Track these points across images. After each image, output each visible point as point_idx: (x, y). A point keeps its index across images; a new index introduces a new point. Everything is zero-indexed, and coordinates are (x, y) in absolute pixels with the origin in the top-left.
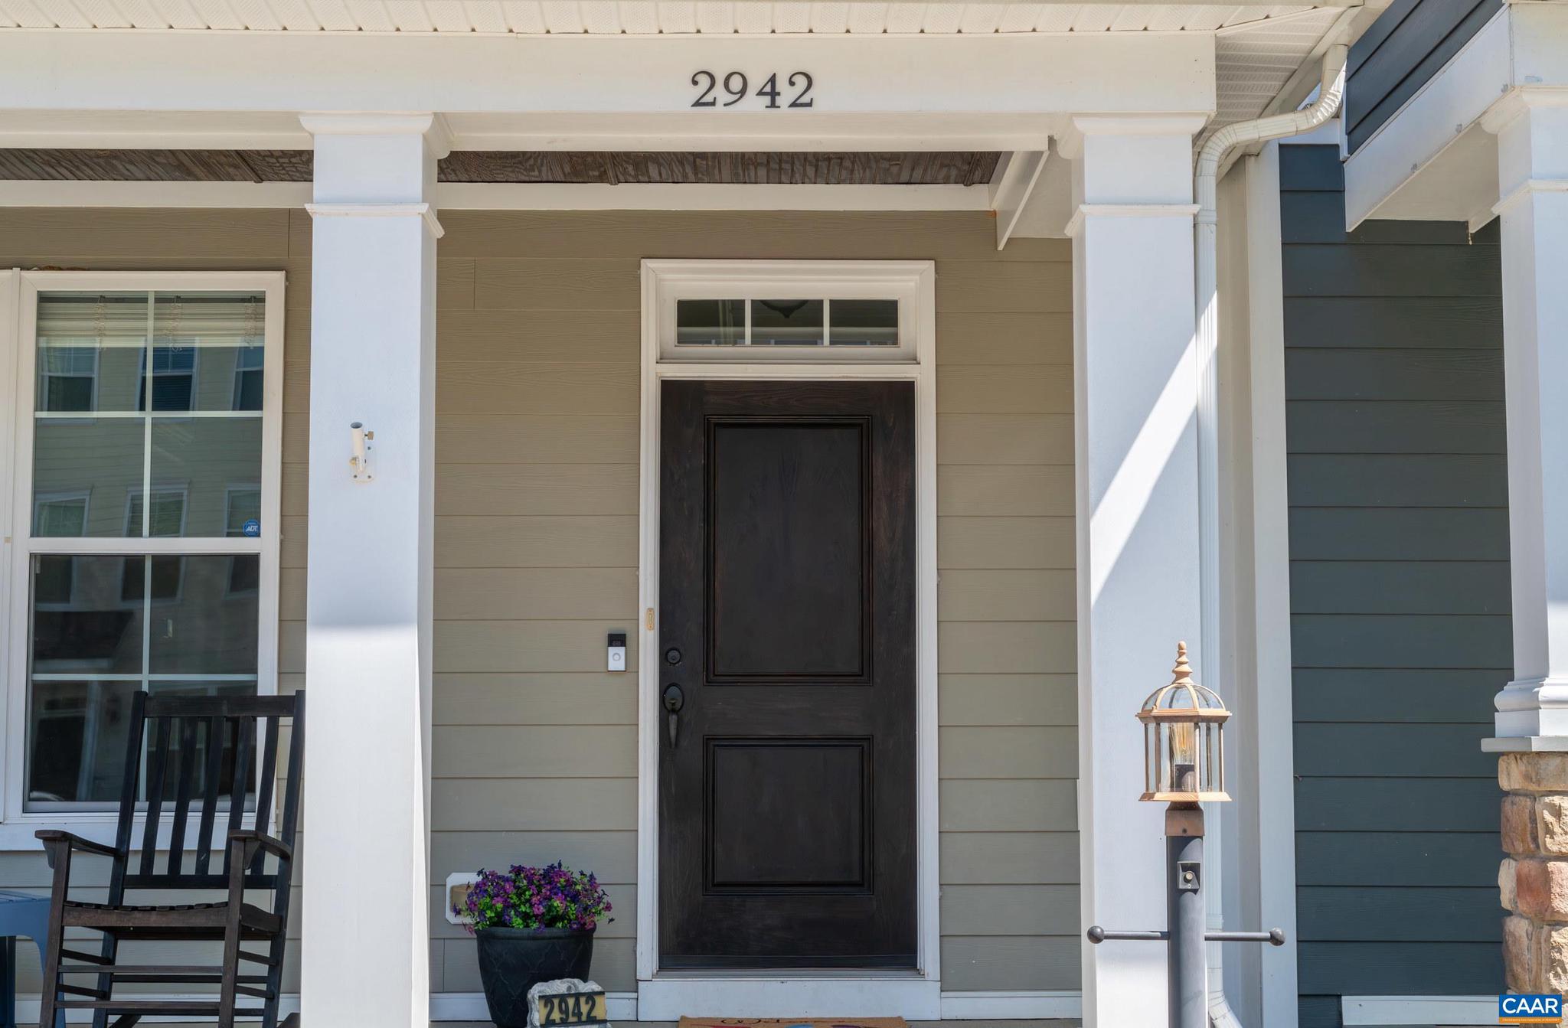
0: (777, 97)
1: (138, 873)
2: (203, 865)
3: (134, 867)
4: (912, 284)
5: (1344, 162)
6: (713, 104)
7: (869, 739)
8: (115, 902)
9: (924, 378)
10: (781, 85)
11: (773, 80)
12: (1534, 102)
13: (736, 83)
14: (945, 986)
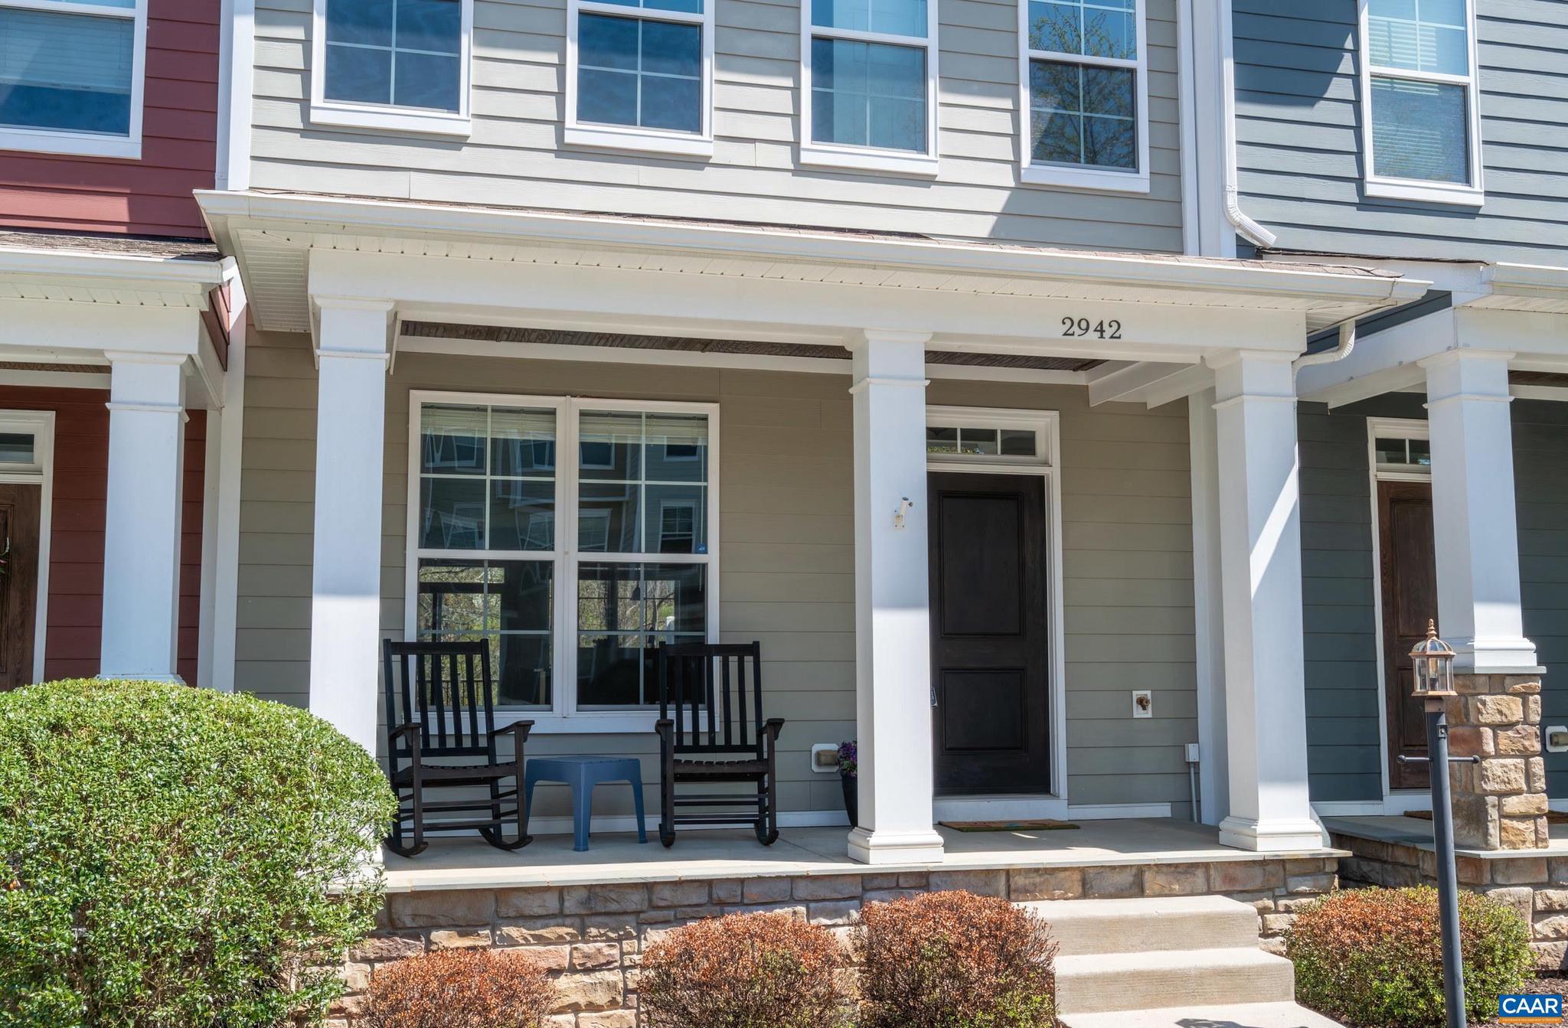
0: (1104, 333)
4: (1045, 423)
6: (1073, 334)
7: (1024, 669)
9: (1053, 476)
10: (1106, 327)
11: (1101, 324)
12: (1463, 356)
13: (1084, 325)
14: (1071, 802)
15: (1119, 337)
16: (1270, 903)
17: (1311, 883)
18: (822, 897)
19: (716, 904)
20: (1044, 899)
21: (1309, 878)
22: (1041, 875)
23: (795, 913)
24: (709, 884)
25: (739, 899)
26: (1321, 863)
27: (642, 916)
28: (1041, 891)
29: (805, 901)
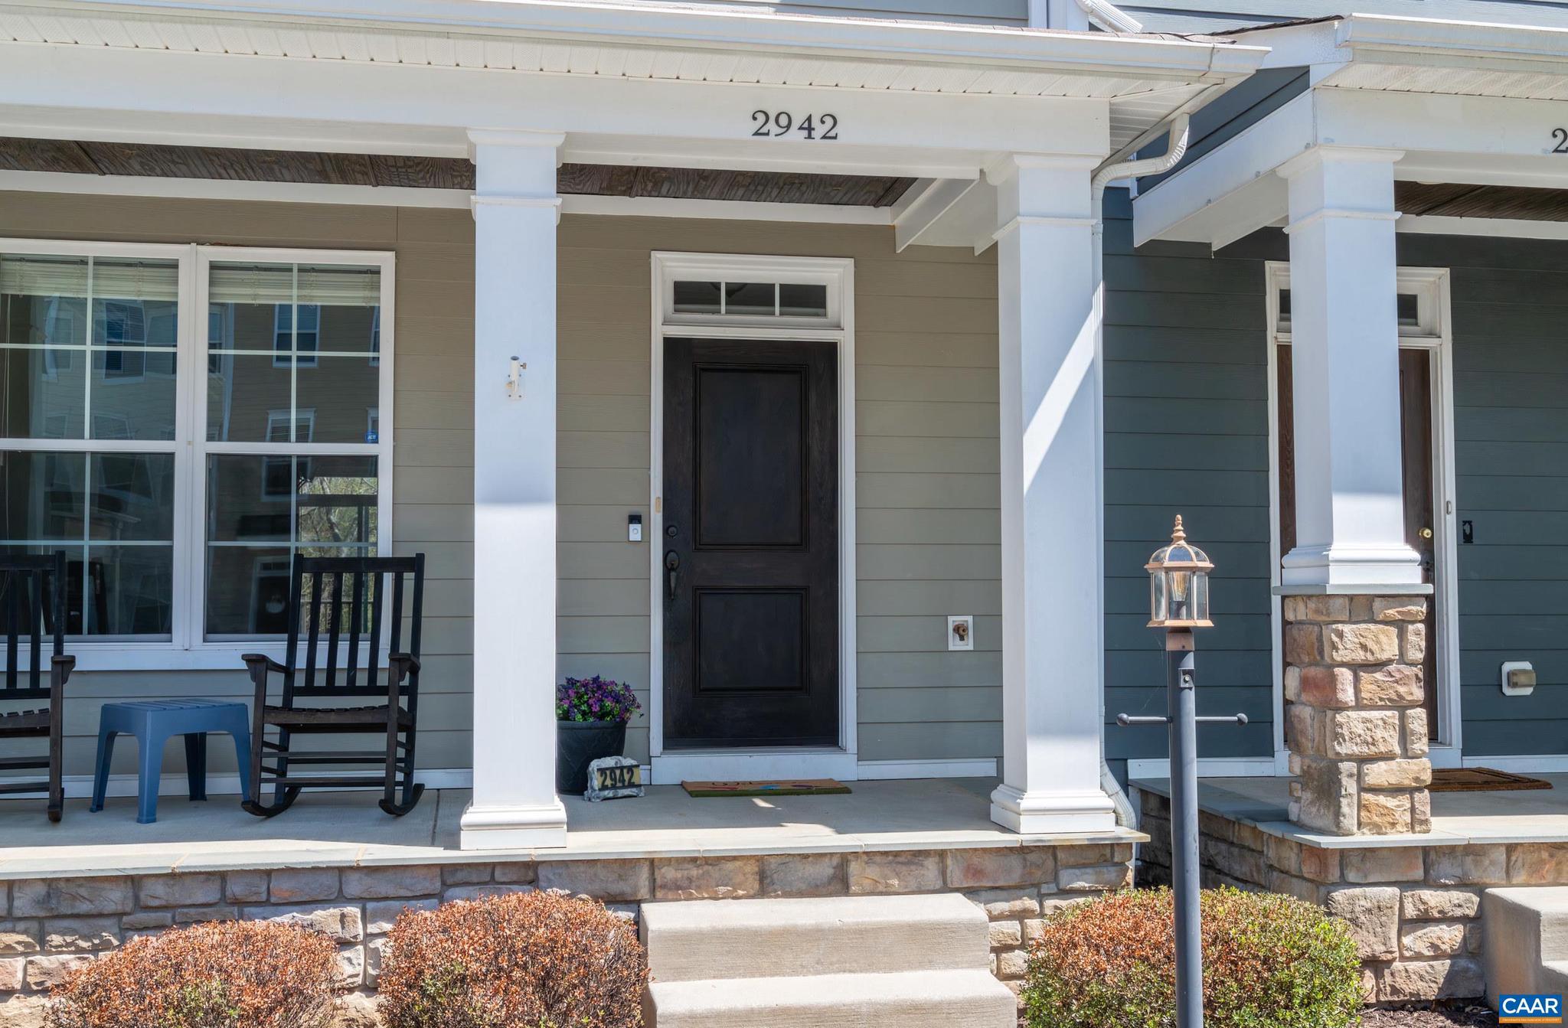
0: (812, 132)
1: (303, 685)
2: (352, 679)
3: (300, 681)
4: (836, 275)
5: (1133, 200)
6: (767, 134)
7: (806, 589)
8: (287, 706)
9: (847, 342)
10: (815, 123)
11: (809, 119)
12: (1328, 156)
13: (783, 120)
14: (861, 757)
15: (835, 138)
16: (1033, 904)
17: (1093, 878)
18: (383, 895)
19: (233, 904)
20: (703, 898)
21: (1089, 870)
22: (698, 867)
23: (343, 916)
24: (220, 877)
25: (264, 897)
26: (1108, 851)
27: (125, 919)
28: (698, 888)
29: (361, 900)
